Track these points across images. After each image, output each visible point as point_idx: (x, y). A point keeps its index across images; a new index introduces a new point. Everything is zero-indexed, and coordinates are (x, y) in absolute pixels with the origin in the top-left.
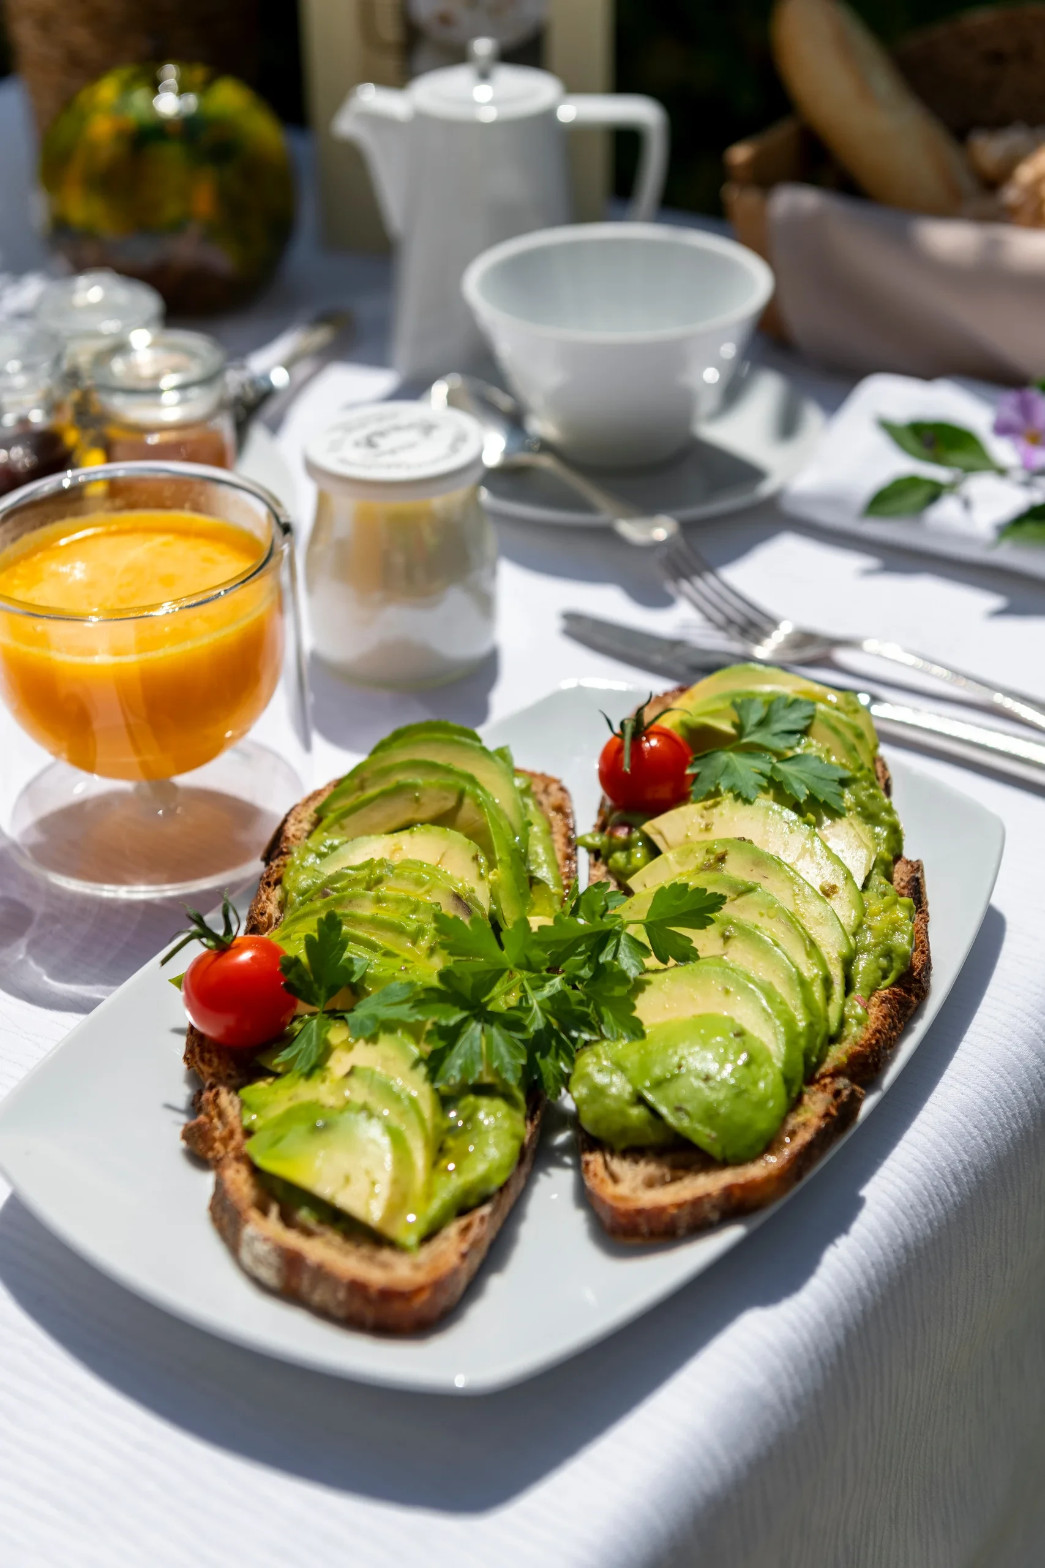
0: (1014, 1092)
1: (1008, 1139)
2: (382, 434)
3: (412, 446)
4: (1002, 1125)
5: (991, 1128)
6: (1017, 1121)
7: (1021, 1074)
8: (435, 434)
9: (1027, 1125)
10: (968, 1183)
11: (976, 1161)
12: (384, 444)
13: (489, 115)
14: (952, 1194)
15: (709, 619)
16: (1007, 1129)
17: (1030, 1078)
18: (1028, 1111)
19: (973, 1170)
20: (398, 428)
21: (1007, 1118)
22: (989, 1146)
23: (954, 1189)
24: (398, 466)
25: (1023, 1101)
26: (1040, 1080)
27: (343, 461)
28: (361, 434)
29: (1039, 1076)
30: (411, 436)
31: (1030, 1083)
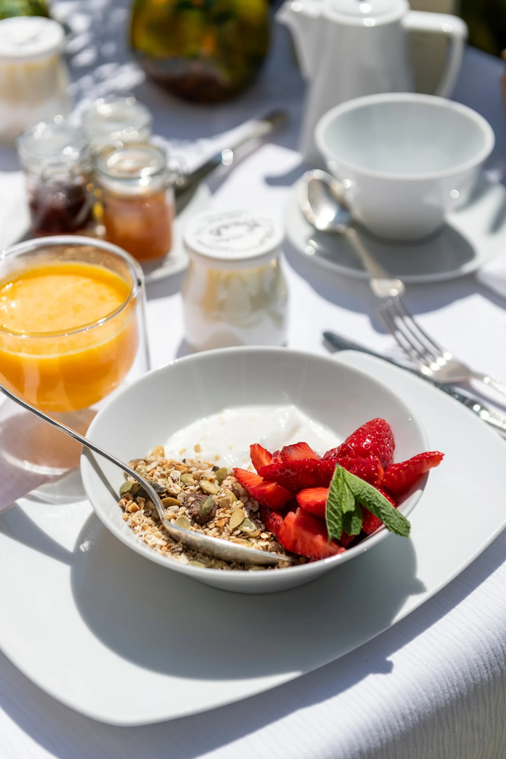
0: (456, 673)
1: (446, 699)
2: (226, 227)
3: (239, 237)
4: (443, 691)
5: (435, 692)
6: (455, 689)
7: (464, 663)
8: (257, 230)
9: (462, 692)
10: (412, 720)
11: (420, 709)
12: (225, 233)
13: (370, 22)
14: (400, 726)
15: (400, 345)
16: (447, 693)
17: (469, 665)
18: (464, 684)
19: (417, 714)
20: (237, 224)
21: (448, 687)
22: (431, 701)
23: (402, 723)
24: (227, 249)
25: (462, 678)
26: (476, 667)
27: (199, 242)
28: (215, 225)
29: (476, 665)
30: (242, 230)
31: (468, 668)
